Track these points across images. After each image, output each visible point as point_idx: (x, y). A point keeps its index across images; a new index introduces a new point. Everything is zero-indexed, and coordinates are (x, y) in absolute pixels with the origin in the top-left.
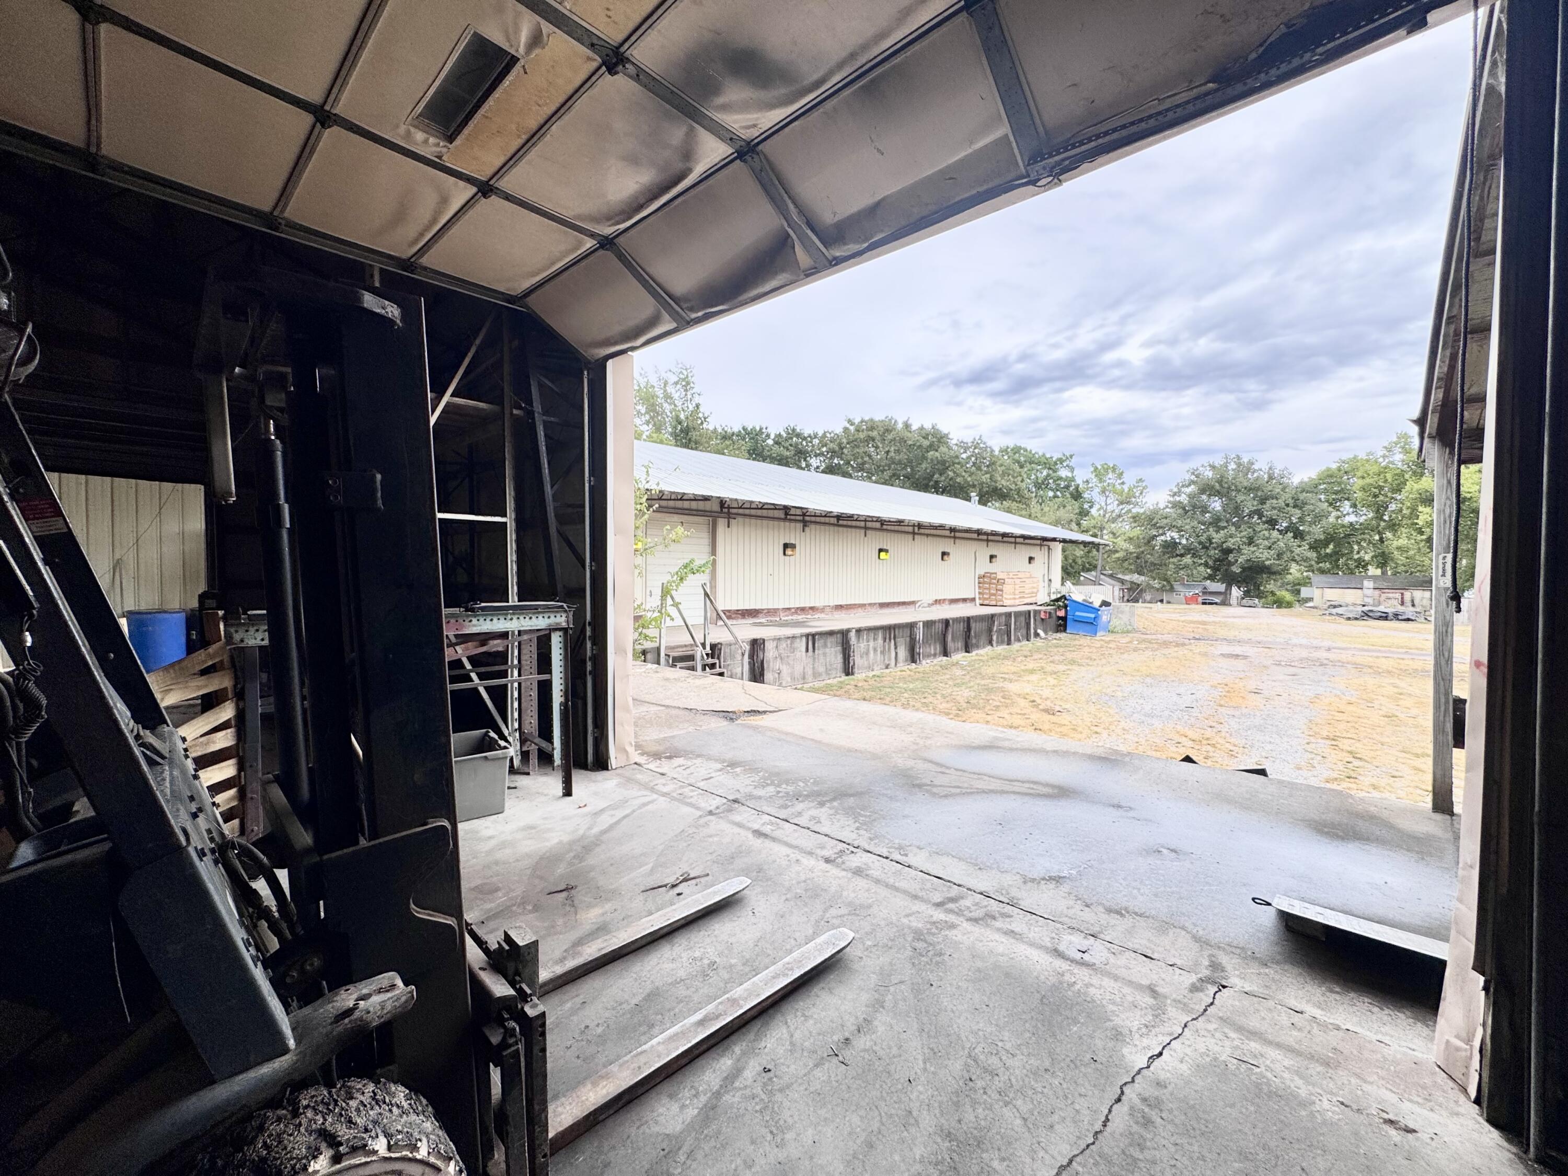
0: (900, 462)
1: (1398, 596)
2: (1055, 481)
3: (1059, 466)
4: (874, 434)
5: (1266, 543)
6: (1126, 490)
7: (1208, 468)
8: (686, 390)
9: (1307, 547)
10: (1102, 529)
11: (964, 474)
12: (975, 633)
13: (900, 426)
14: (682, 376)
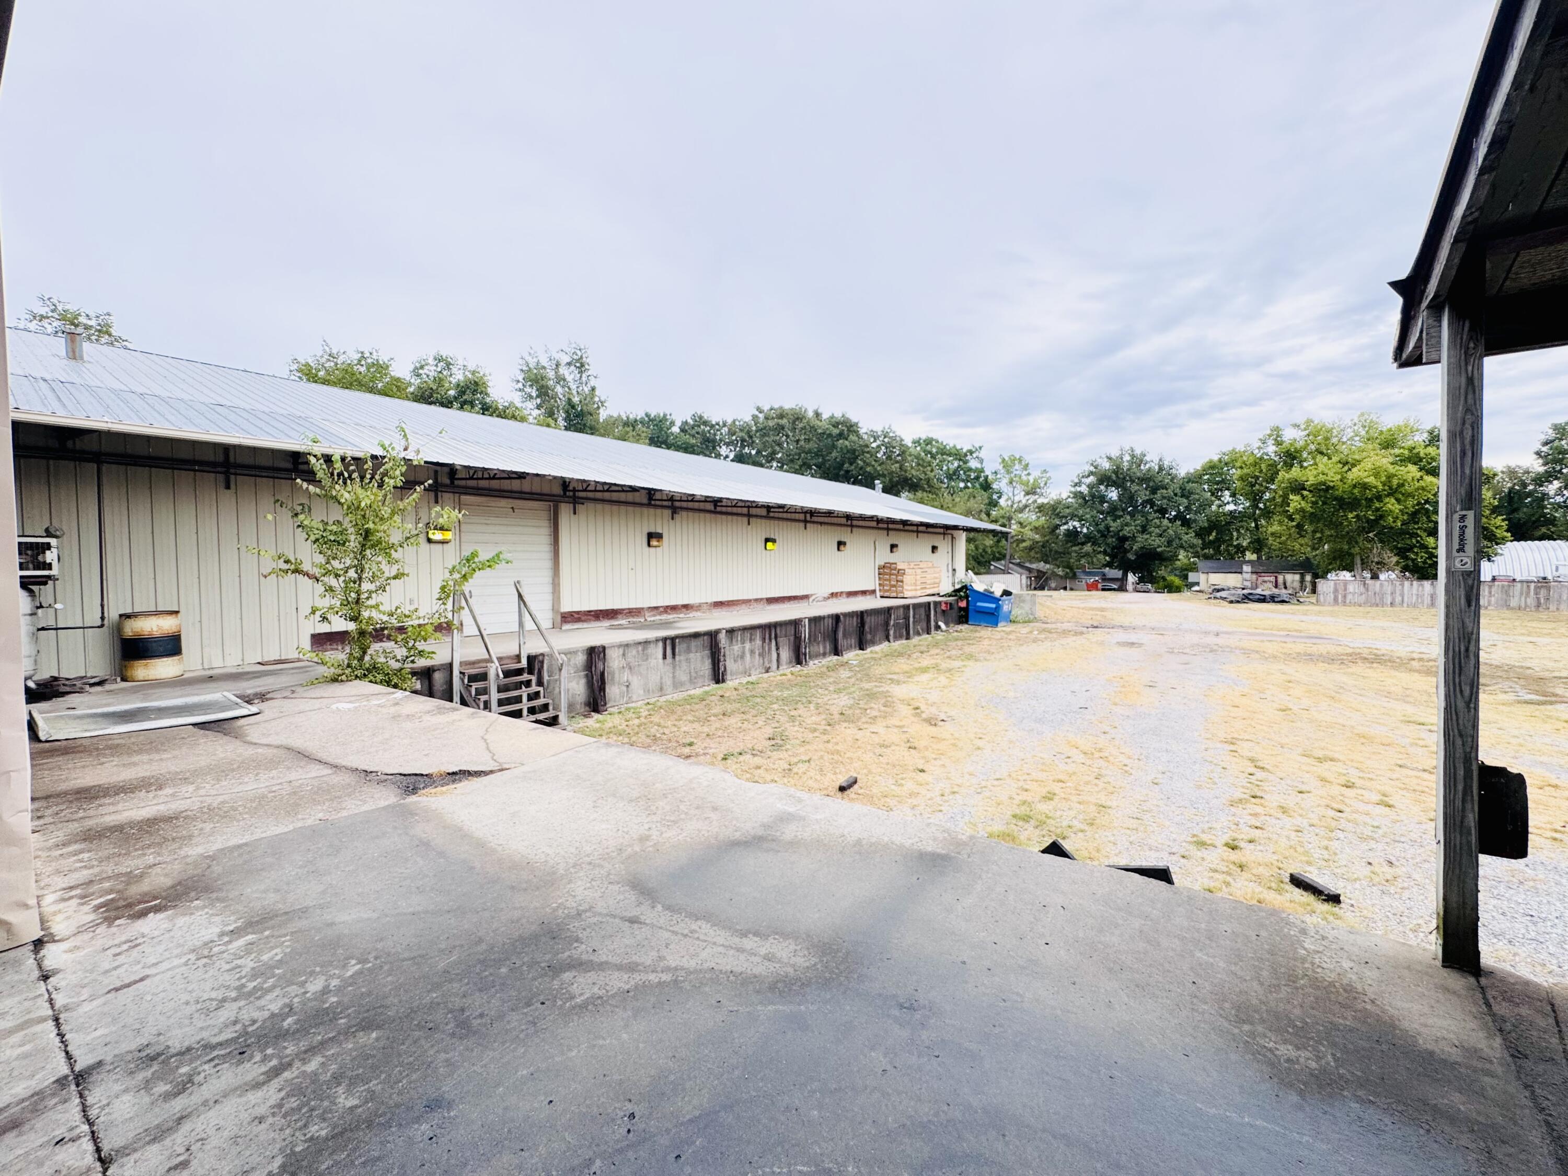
0: (809, 452)
1: (1272, 579)
2: (965, 473)
3: (969, 457)
4: (784, 421)
5: (1157, 531)
6: (1032, 481)
7: (1106, 460)
8: (581, 372)
9: (1193, 534)
10: (1010, 519)
11: (873, 463)
12: (870, 628)
13: (810, 414)
14: (575, 357)
